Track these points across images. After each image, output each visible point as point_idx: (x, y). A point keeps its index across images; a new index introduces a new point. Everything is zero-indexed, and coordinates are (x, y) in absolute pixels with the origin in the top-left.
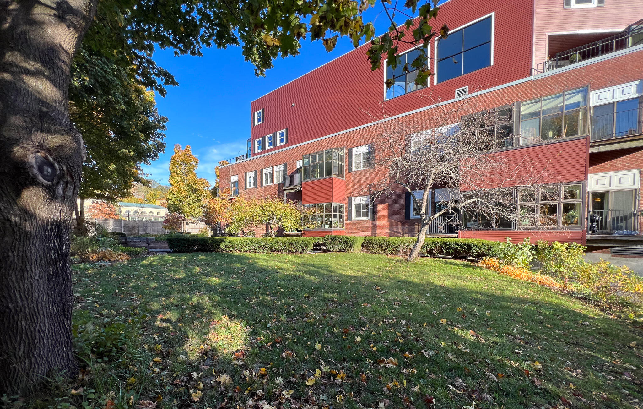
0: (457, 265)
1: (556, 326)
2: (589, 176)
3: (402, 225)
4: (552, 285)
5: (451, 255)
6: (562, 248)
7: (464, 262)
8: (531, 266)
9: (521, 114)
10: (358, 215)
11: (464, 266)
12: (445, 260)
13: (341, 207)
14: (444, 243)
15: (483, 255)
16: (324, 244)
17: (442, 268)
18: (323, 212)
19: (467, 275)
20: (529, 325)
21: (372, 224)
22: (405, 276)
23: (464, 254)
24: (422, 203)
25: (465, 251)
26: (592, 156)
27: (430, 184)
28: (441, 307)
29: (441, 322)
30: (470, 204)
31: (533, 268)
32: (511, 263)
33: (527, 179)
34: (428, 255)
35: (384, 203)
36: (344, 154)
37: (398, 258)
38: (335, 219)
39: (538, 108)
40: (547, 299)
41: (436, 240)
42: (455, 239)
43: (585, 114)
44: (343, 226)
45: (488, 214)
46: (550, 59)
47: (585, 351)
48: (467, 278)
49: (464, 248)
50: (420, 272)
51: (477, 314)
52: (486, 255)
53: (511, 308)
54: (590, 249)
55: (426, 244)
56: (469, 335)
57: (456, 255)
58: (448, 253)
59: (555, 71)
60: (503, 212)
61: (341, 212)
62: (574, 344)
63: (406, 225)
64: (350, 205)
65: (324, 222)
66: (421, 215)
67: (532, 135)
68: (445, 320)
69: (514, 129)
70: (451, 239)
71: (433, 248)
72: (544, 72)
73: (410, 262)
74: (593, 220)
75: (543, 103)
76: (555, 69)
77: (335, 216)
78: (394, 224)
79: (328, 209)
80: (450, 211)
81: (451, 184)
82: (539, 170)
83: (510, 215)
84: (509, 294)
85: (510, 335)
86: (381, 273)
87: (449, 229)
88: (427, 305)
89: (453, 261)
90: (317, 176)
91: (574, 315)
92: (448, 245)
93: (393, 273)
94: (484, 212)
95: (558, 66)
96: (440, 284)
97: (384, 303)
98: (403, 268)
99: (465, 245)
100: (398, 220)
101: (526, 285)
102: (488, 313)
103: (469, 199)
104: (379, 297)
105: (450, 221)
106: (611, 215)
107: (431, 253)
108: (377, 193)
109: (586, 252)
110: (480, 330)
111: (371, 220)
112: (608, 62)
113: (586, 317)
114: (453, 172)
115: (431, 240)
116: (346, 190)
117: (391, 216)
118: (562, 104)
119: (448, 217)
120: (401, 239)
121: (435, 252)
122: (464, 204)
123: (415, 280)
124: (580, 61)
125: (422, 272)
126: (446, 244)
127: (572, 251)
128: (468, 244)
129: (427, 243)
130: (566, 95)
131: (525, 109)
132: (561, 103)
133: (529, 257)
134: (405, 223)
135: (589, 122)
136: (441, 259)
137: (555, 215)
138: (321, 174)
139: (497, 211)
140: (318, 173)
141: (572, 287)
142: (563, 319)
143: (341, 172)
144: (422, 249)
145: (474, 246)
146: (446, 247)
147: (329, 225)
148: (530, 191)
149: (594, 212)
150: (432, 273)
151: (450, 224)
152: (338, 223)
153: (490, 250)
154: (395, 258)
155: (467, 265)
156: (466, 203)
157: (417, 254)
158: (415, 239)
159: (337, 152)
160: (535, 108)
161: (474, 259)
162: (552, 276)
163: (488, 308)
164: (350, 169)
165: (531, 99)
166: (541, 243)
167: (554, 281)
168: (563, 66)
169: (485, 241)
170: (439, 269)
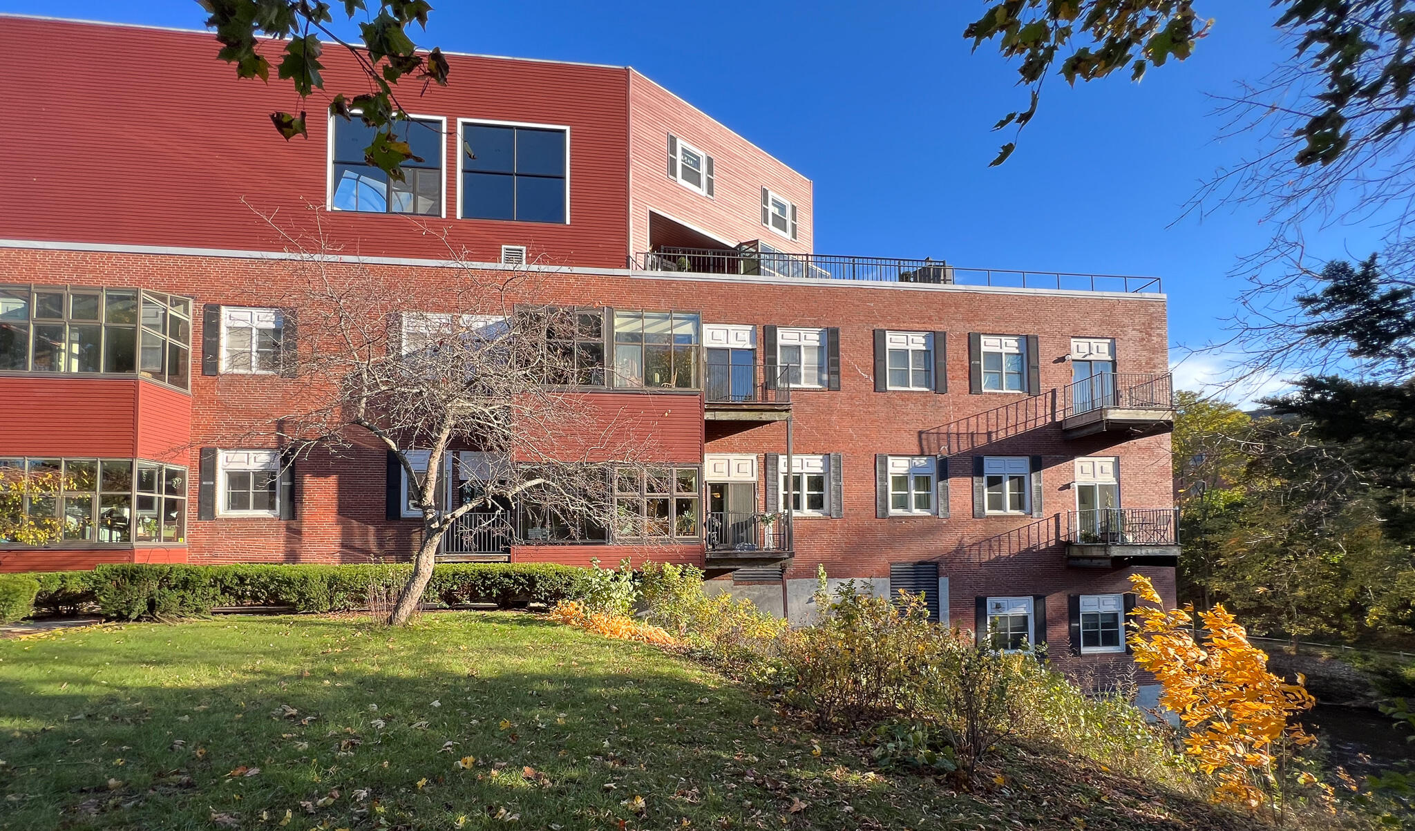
0: (506, 621)
1: (668, 716)
2: (706, 456)
3: (379, 533)
4: (664, 641)
5: (495, 600)
6: (676, 574)
7: (522, 613)
8: (635, 610)
9: (616, 330)
10: (238, 501)
11: (521, 622)
12: (483, 612)
13: (171, 475)
14: (480, 574)
15: (559, 595)
16: (89, 596)
17: (476, 633)
18: (91, 487)
19: (525, 643)
20: (629, 726)
21: (288, 529)
22: (380, 665)
23: (522, 598)
24: (427, 479)
25: (523, 589)
26: (709, 423)
27: (444, 437)
28: (465, 727)
29: (461, 764)
30: (529, 490)
31: (639, 615)
32: (603, 608)
33: (624, 451)
34: (445, 605)
35: (326, 474)
36: (190, 316)
37: (364, 618)
38: (146, 513)
39: (639, 329)
40: (656, 669)
41: (462, 568)
42: (503, 565)
43: (698, 356)
44: (180, 533)
45: (563, 511)
46: (653, 251)
47: (704, 752)
48: (524, 648)
49: (522, 584)
50: (420, 649)
51: (540, 725)
52: (563, 596)
53: (602, 698)
54: (709, 575)
55: (437, 580)
56: (520, 779)
57: (507, 600)
58: (489, 598)
59: (660, 274)
60: (590, 509)
61: (170, 490)
62: (690, 742)
63: (389, 533)
64: (207, 469)
65: (96, 520)
66: (424, 508)
67: (632, 374)
68: (470, 759)
69: (606, 355)
70: (496, 564)
71: (455, 587)
72: (645, 269)
73: (397, 626)
74: (712, 528)
75: (647, 322)
76: (659, 270)
77: (145, 504)
78: (357, 531)
79: (117, 478)
80: (489, 502)
81: (491, 442)
82: (641, 437)
83: (600, 516)
84: (600, 670)
85: (597, 754)
86: (308, 667)
87: (487, 543)
88: (431, 732)
89: (499, 613)
90: (69, 362)
91: (690, 690)
92: (489, 579)
93: (345, 662)
94: (557, 508)
95: (665, 269)
96: (467, 671)
97: (306, 752)
98: (376, 645)
99: (524, 576)
100: (366, 520)
101: (628, 648)
102: (561, 719)
103: (528, 479)
104: (292, 739)
105: (489, 525)
106: (731, 520)
107: (450, 600)
108: (298, 444)
109: (705, 579)
110: (543, 761)
111: (285, 516)
112: (720, 285)
113: (704, 690)
114: (496, 418)
115: (448, 568)
116: (196, 426)
117: (345, 510)
118: (670, 332)
119: (485, 516)
120: (371, 568)
121: (459, 597)
122: (518, 489)
123: (406, 672)
124: (689, 271)
125: (426, 649)
126: (484, 576)
127: (688, 579)
128: (529, 575)
129: (441, 576)
130: (675, 318)
131: (622, 324)
132: (668, 330)
133: (630, 594)
134: (386, 528)
135: (702, 370)
136: (473, 613)
137: (666, 518)
138: (88, 359)
139: (579, 506)
140: (71, 355)
141: (689, 641)
142: (677, 702)
143: (175, 367)
144: (427, 590)
145: (540, 578)
146: (483, 583)
147: (119, 529)
148: (630, 473)
149: (713, 515)
150: (449, 648)
151: (489, 531)
152: (158, 523)
153: (570, 584)
154: (354, 619)
155: (528, 620)
156: (523, 487)
157: (414, 605)
158: (408, 567)
159: (161, 304)
160: (634, 326)
161: (542, 605)
162: (664, 626)
163: (561, 708)
164: (210, 365)
165: (629, 308)
166: (648, 568)
167: (667, 635)
168: (670, 270)
169: (561, 567)
170: (468, 635)
